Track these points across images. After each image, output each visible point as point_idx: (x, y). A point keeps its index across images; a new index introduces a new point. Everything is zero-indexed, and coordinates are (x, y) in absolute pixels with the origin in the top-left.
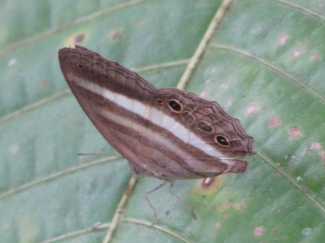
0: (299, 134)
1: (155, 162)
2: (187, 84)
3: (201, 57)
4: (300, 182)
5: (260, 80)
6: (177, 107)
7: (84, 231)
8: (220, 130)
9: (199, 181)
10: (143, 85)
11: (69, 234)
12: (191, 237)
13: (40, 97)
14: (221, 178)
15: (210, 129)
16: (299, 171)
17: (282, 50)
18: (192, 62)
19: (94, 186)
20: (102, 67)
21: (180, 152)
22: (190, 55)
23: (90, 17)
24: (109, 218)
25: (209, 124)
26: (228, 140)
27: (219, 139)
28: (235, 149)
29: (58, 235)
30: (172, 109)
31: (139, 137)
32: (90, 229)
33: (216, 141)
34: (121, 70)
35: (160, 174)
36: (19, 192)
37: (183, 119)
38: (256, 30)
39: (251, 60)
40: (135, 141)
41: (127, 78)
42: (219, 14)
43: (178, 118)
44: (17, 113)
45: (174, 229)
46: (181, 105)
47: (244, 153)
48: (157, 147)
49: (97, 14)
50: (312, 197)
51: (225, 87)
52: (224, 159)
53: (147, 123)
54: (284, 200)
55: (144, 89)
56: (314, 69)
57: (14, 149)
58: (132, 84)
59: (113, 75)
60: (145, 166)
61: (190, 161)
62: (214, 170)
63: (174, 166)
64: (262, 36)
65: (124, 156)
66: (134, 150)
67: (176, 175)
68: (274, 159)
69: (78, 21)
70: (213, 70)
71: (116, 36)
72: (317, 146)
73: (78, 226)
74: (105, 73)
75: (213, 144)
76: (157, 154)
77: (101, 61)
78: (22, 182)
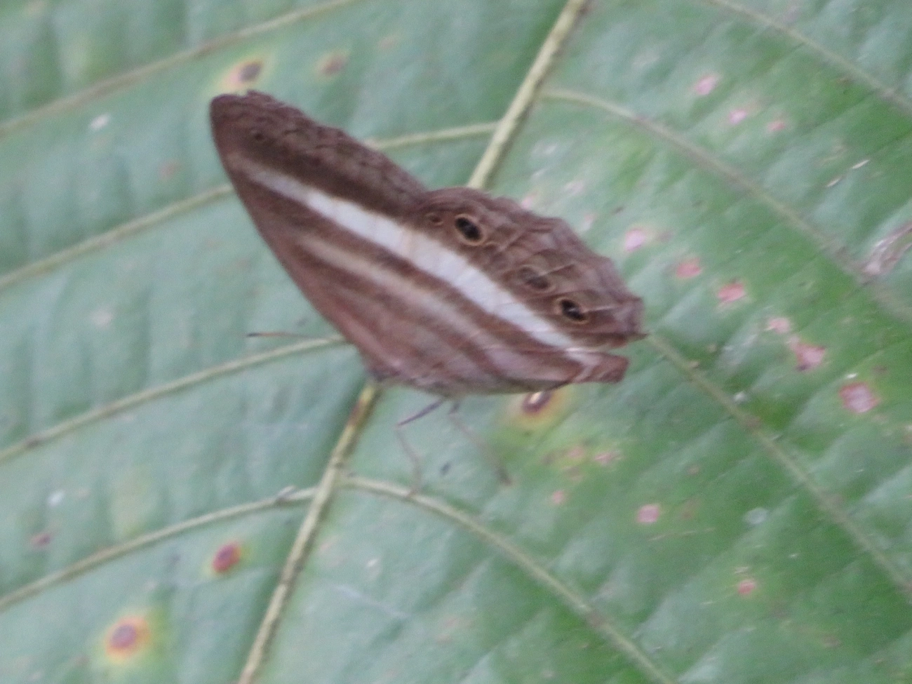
0: (741, 296)
1: (418, 354)
2: (492, 178)
3: (523, 118)
4: (742, 405)
5: (655, 174)
6: (473, 233)
7: (255, 505)
8: (567, 287)
9: (517, 399)
11: (224, 513)
12: (499, 525)
13: (161, 201)
14: (567, 394)
15: (542, 284)
16: (741, 380)
17: (704, 108)
18: (503, 130)
19: (280, 405)
21: (475, 333)
22: (497, 113)
23: (274, 24)
24: (314, 478)
25: (542, 272)
26: (585, 310)
29: (198, 513)
30: (461, 237)
31: (385, 298)
32: (271, 500)
33: (558, 310)
34: (348, 147)
35: (431, 381)
36: (112, 414)
37: (487, 261)
38: (646, 60)
39: (634, 128)
40: (376, 308)
41: (364, 164)
42: (564, 22)
43: (473, 257)
44: (110, 236)
45: (459, 504)
46: (483, 228)
47: (619, 338)
48: (426, 320)
49: (292, 17)
50: (767, 438)
51: (575, 187)
52: (576, 351)
53: (404, 268)
54: (705, 444)
55: (401, 191)
56: (775, 150)
57: (102, 318)
58: (373, 178)
59: (330, 156)
60: (396, 363)
61: (500, 354)
62: (553, 375)
63: (463, 364)
64: (660, 75)
65: (349, 339)
66: (373, 326)
67: (468, 384)
68: (687, 350)
69: (246, 32)
70: (549, 149)
71: (332, 68)
72: (781, 324)
73: (244, 493)
75: (551, 318)
76: (423, 338)
77: (304, 125)
78: (119, 393)
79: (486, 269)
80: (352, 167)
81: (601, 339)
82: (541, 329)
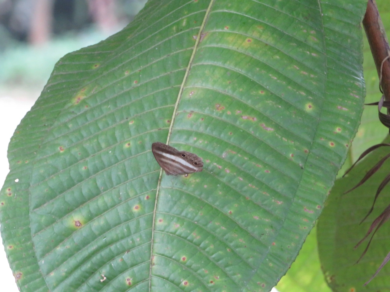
1: (174, 171)
4: (212, 173)
6: (184, 156)
7: (149, 192)
8: (196, 161)
9: (184, 176)
10: (175, 151)
11: (145, 192)
12: (185, 190)
15: (193, 161)
20: (164, 147)
21: (182, 168)
24: (156, 187)
25: (193, 159)
26: (198, 163)
27: (195, 163)
28: (200, 165)
30: (182, 157)
31: (171, 165)
33: (194, 164)
34: (169, 147)
35: (175, 174)
37: (185, 159)
41: (171, 149)
42: (169, 135)
43: (184, 159)
46: (186, 155)
48: (176, 167)
50: (216, 177)
52: (195, 168)
53: (174, 161)
55: (175, 152)
58: (172, 151)
59: (167, 149)
60: (171, 172)
61: (185, 170)
63: (180, 172)
66: (169, 169)
67: (180, 174)
74: (165, 148)
75: (193, 165)
76: (175, 169)
78: (125, 181)
79: (185, 160)
80: (170, 150)
81: (199, 167)
82: (191, 166)
